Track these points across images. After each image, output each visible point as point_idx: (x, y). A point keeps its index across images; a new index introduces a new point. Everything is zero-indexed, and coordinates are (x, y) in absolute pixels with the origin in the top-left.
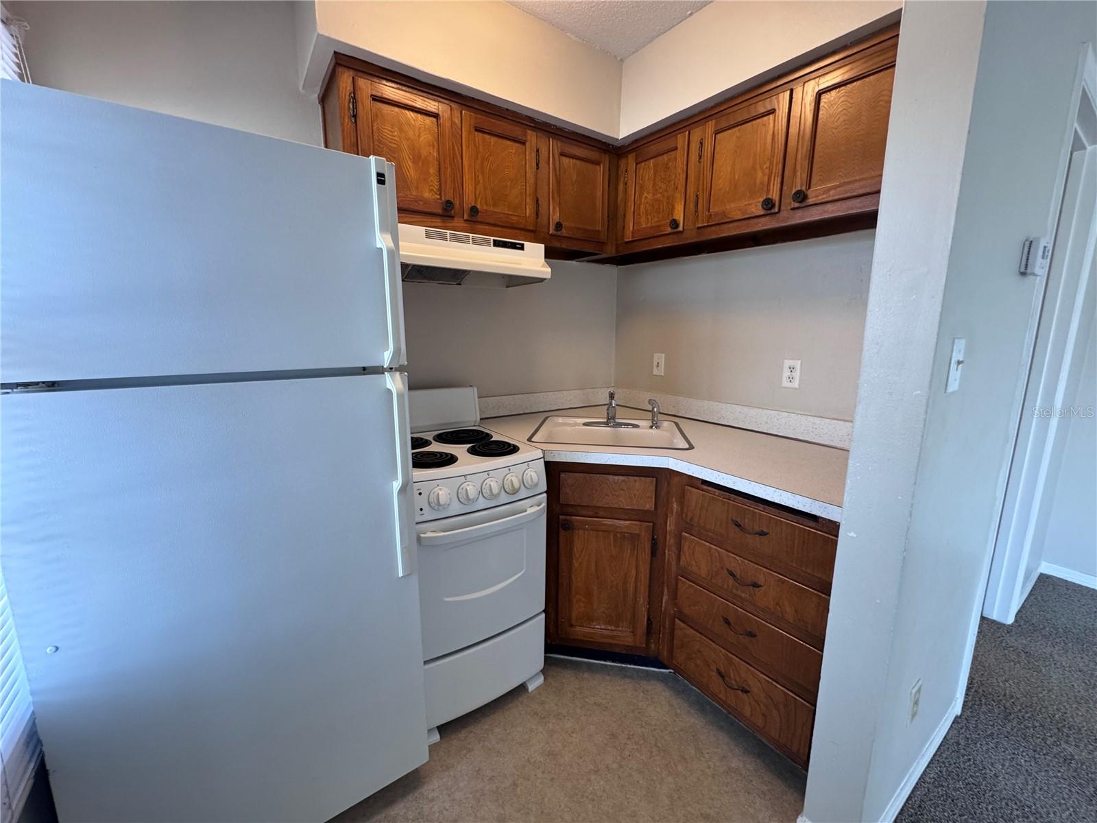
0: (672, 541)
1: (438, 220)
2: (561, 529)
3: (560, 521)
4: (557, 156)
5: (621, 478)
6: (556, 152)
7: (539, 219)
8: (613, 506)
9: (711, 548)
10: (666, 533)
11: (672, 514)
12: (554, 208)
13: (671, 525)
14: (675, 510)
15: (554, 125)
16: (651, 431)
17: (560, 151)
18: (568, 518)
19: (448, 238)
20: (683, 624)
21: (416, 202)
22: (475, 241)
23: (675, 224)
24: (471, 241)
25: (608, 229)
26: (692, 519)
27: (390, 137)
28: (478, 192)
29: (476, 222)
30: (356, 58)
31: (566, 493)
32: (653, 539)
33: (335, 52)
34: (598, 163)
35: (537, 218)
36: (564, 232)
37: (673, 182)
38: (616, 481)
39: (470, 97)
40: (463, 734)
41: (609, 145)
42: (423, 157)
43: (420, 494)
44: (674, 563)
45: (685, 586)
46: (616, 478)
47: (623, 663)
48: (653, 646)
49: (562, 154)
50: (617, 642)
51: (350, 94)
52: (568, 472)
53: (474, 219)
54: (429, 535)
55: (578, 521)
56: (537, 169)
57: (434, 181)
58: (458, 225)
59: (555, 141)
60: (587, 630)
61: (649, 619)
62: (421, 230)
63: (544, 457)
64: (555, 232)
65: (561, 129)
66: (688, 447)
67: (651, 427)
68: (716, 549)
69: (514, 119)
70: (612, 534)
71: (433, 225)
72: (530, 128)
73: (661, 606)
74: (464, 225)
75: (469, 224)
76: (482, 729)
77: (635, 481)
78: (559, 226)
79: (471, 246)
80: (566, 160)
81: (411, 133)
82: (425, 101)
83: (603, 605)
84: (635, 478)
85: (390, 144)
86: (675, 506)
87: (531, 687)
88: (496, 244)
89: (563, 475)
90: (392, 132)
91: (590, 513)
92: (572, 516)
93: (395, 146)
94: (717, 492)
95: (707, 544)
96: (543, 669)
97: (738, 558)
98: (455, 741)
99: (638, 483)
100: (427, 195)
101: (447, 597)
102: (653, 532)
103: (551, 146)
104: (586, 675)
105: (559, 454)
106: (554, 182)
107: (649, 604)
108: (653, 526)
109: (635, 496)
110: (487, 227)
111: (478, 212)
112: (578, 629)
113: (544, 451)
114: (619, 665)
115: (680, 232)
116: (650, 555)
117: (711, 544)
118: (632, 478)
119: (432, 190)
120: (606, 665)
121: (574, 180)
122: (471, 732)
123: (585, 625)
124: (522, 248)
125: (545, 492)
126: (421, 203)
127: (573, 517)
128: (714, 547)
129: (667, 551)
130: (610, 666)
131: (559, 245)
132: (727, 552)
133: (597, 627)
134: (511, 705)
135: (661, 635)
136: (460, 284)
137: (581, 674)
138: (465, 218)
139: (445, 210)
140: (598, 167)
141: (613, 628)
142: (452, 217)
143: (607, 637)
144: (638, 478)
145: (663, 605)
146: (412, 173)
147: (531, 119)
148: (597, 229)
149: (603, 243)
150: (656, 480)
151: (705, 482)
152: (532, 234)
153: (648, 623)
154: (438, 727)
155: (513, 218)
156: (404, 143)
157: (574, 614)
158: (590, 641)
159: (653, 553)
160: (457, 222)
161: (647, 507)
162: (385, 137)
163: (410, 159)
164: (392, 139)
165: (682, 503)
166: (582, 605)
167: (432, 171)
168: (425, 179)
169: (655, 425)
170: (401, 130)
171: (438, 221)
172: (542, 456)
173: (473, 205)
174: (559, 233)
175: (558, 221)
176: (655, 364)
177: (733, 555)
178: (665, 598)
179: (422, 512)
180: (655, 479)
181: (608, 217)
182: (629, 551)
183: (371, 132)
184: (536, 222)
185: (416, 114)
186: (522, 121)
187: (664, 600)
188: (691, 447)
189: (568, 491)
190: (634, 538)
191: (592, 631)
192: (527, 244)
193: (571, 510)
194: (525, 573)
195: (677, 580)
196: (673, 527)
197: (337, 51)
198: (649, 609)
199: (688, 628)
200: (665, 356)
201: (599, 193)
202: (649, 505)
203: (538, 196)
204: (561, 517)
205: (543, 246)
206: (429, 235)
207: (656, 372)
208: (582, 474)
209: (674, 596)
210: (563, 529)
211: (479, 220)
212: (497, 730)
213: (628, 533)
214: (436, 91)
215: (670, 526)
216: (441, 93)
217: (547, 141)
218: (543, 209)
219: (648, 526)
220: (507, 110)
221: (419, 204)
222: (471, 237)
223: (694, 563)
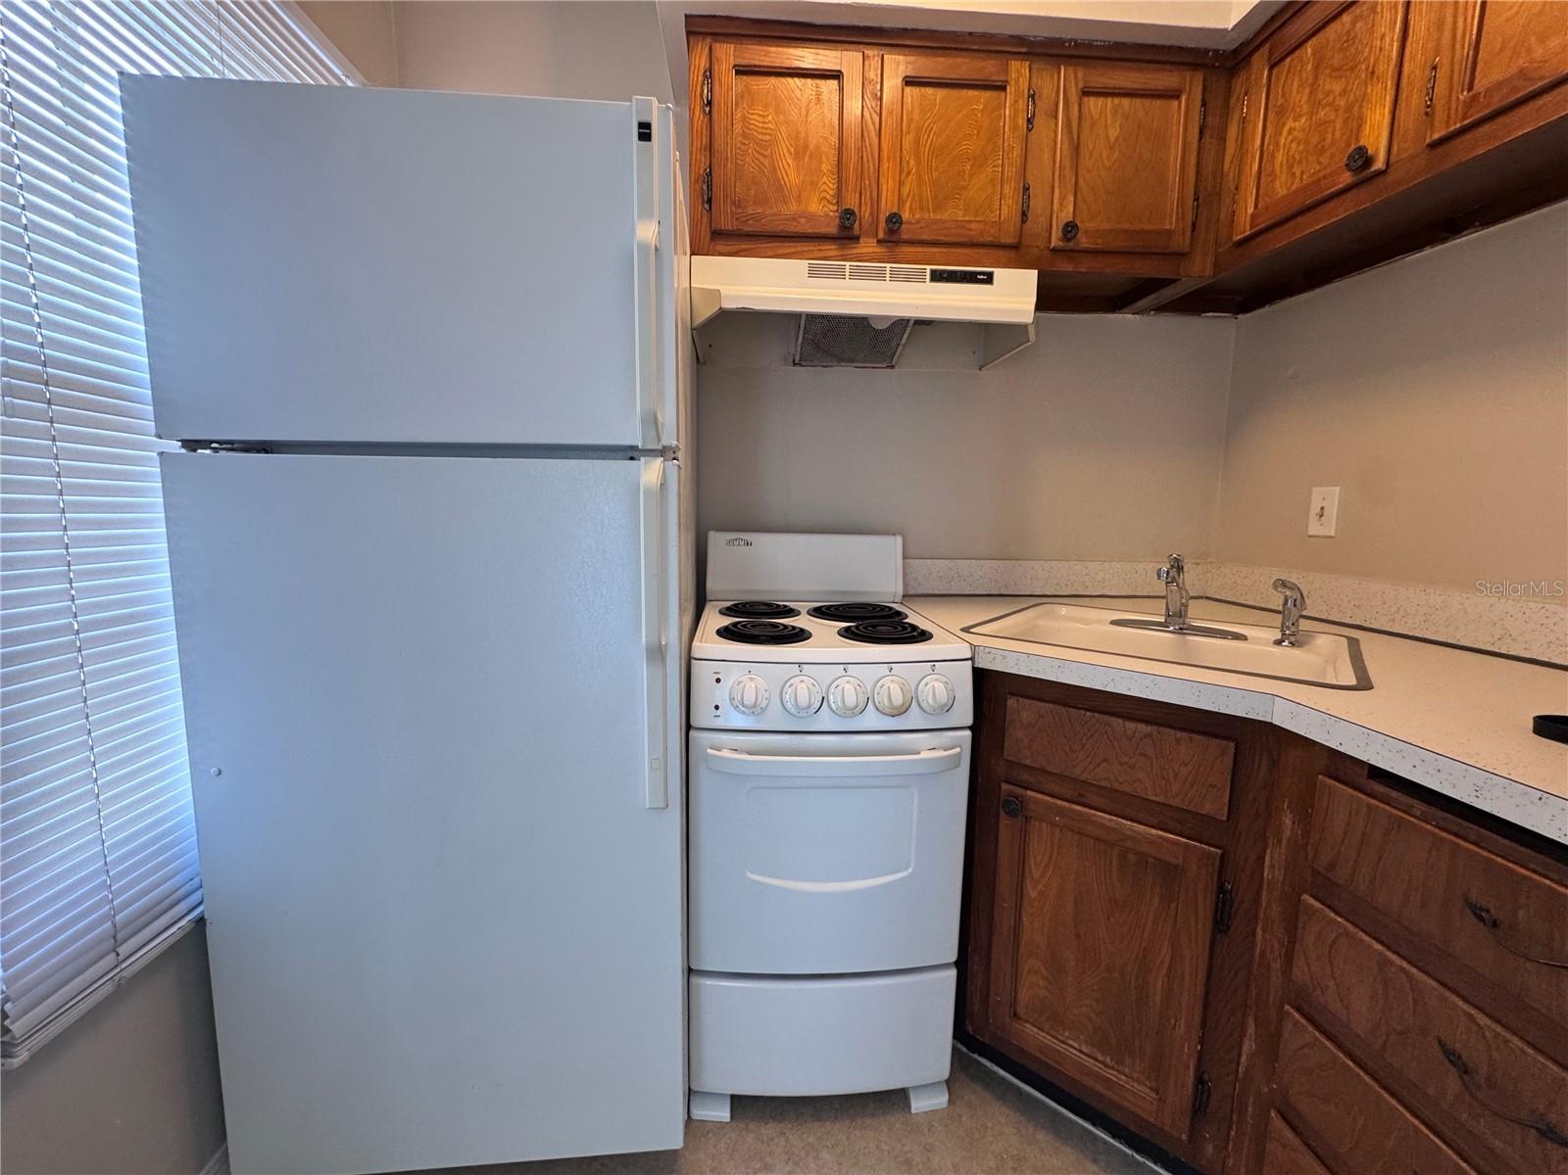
0: (1275, 910)
1: (833, 247)
2: (1002, 813)
3: (1003, 793)
4: (1074, 97)
5: (1142, 727)
6: (1073, 90)
7: (1029, 224)
8: (1116, 786)
9: (1384, 963)
10: (1261, 887)
11: (1280, 842)
12: (1063, 198)
13: (1274, 866)
14: (1288, 833)
15: (1070, 41)
16: (1276, 649)
17: (1081, 85)
18: (1020, 791)
19: (847, 274)
20: (1289, 1134)
21: (794, 219)
22: (895, 276)
23: (1361, 159)
24: (888, 275)
25: (1194, 225)
26: (1332, 866)
27: (761, 125)
28: (905, 191)
29: (898, 243)
30: (714, 16)
31: (1017, 740)
32: (1221, 889)
33: (686, 16)
34: (1173, 95)
35: (1024, 222)
36: (1083, 242)
37: (1364, 67)
38: (1129, 733)
39: (898, 29)
40: (768, 1130)
41: (1207, 51)
42: (811, 147)
43: (718, 681)
44: (1277, 966)
45: (1299, 1034)
46: (1131, 725)
47: (1138, 1152)
48: (1210, 1149)
49: (1086, 93)
50: (1114, 1097)
51: (705, 72)
52: (1022, 696)
53: (895, 238)
54: (725, 753)
55: (1037, 802)
56: (1029, 130)
57: (829, 185)
58: (865, 250)
59: (1071, 70)
60: (1048, 1040)
61: (1200, 1080)
62: (803, 265)
63: (972, 659)
64: (1061, 243)
65: (1089, 45)
66: (1353, 682)
67: (1279, 643)
68: (1403, 970)
69: (986, 48)
70: (1116, 851)
71: (821, 254)
72: (1015, 56)
73: (1238, 1064)
74: (877, 250)
75: (887, 247)
76: (802, 1140)
77: (1178, 741)
78: (1070, 229)
79: (888, 284)
80: (1094, 104)
81: (794, 114)
82: (818, 54)
83: (1088, 1002)
84: (1179, 734)
85: (760, 137)
86: (1288, 822)
87: (919, 1104)
88: (937, 277)
89: (1012, 702)
90: (764, 117)
91: (1069, 793)
92: (1027, 788)
93: (768, 138)
94: (1419, 807)
95: (1379, 947)
96: (949, 1079)
97: (1482, 1019)
98: (752, 1135)
99: (1186, 748)
100: (815, 207)
101: (752, 872)
102: (1220, 873)
103: (1060, 83)
104: (1041, 1135)
105: (1004, 657)
106: (1066, 145)
107: (1202, 1042)
108: (1222, 855)
109: (1176, 775)
110: (920, 249)
111: (901, 223)
112: (1030, 1029)
113: (974, 648)
114: (1129, 1152)
115: (1380, 173)
116: (1209, 925)
117: (1389, 948)
118: (1172, 732)
119: (824, 198)
120: (1095, 1137)
121: (1112, 139)
122: (783, 1134)
123: (1046, 1027)
124: (989, 279)
125: (970, 728)
126: (803, 220)
127: (1029, 793)
128: (1398, 961)
129: (1259, 931)
130: (1106, 1143)
131: (1070, 268)
132: (1442, 989)
133: (1070, 1042)
134: (868, 1121)
135: (1233, 1133)
136: (893, 367)
137: (1031, 1129)
138: (881, 235)
139: (842, 227)
140: (1175, 103)
141: (1108, 1061)
142: (857, 239)
143: (1091, 1074)
144: (1184, 734)
145: (1243, 1059)
146: (792, 172)
147: (1020, 40)
148: (1168, 227)
149: (1182, 254)
150: (1236, 745)
151: (1377, 774)
152: (1012, 254)
153: (1196, 1087)
154: (733, 1097)
155: (973, 226)
156: (783, 129)
157: (1024, 996)
158: (1055, 1069)
159: (1221, 923)
160: (868, 245)
161: (1207, 808)
162: (752, 127)
163: (791, 154)
164: (763, 128)
165: (1304, 817)
166: (1041, 983)
167: (825, 167)
168: (812, 183)
169: (1292, 637)
170: (778, 111)
171: (831, 248)
172: (969, 656)
173: (895, 210)
174: (1071, 245)
175: (1071, 219)
176: (1315, 509)
177: (1465, 1007)
178: (1248, 1046)
179: (718, 713)
180: (1232, 745)
181: (1196, 199)
182: (1157, 898)
183: (729, 123)
184: (1021, 229)
185: (803, 80)
186: (999, 48)
187: (1245, 1048)
188: (1364, 684)
189: (1020, 735)
190: (1169, 873)
191: (1061, 1047)
192: (999, 273)
193: (1026, 777)
194: (912, 874)
195: (1282, 1015)
196: (1279, 874)
197: (688, 13)
198: (1200, 1053)
199: (1303, 1148)
200: (1340, 491)
201: (1175, 154)
202: (1215, 806)
203: (1030, 180)
204: (1004, 786)
205: (1033, 275)
206: (813, 273)
207: (1314, 528)
208: (1051, 706)
209: (1271, 1046)
210: (1007, 813)
211: (904, 236)
212: (825, 1155)
213: (1155, 858)
214: (841, 35)
215: (1272, 867)
216: (847, 35)
217: (1056, 75)
218: (1038, 205)
219: (1209, 855)
220: (970, 34)
221: (799, 223)
222: (888, 269)
223: (1331, 983)
